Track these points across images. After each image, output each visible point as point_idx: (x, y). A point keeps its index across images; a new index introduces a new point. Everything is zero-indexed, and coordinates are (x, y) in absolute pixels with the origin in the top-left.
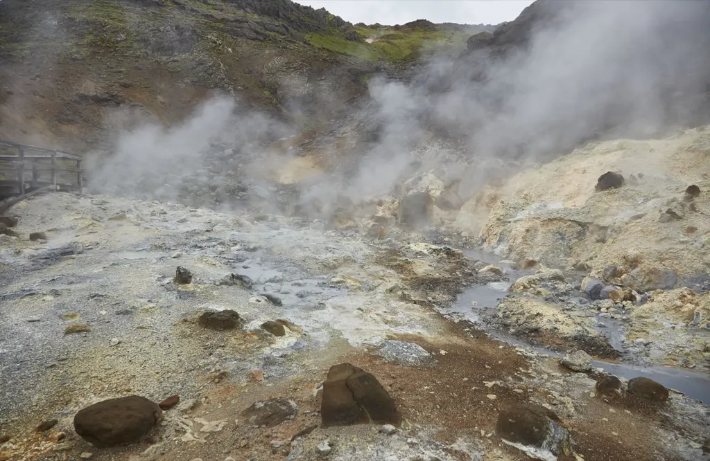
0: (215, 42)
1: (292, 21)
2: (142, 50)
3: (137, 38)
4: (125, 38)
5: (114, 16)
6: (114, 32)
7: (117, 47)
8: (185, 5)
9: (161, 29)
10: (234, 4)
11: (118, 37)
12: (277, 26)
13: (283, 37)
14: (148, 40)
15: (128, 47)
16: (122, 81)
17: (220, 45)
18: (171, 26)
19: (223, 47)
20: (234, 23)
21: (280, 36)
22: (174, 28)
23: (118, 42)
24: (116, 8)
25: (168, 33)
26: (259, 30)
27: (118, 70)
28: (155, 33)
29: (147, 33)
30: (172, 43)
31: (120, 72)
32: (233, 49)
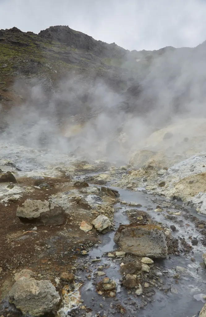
0: (49, 68)
1: (96, 52)
2: (14, 72)
3: (12, 66)
4: (7, 66)
5: (5, 52)
6: (2, 63)
7: (3, 71)
8: (40, 45)
9: (24, 61)
10: (66, 44)
11: (3, 66)
12: (87, 55)
13: (89, 61)
14: (18, 67)
15: (8, 71)
16: (4, 88)
17: (51, 69)
18: (28, 60)
19: (53, 70)
20: (64, 55)
21: (88, 61)
22: (30, 61)
23: (3, 68)
24: (6, 47)
25: (27, 63)
26: (77, 58)
27: (2, 82)
28: (21, 63)
29: (17, 63)
30: (28, 69)
31: (3, 84)
32: (58, 71)
